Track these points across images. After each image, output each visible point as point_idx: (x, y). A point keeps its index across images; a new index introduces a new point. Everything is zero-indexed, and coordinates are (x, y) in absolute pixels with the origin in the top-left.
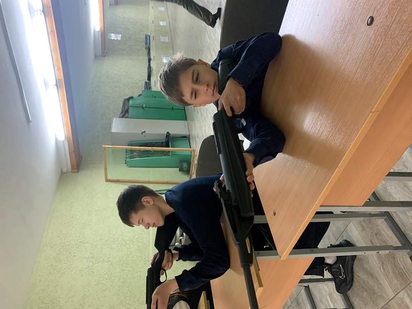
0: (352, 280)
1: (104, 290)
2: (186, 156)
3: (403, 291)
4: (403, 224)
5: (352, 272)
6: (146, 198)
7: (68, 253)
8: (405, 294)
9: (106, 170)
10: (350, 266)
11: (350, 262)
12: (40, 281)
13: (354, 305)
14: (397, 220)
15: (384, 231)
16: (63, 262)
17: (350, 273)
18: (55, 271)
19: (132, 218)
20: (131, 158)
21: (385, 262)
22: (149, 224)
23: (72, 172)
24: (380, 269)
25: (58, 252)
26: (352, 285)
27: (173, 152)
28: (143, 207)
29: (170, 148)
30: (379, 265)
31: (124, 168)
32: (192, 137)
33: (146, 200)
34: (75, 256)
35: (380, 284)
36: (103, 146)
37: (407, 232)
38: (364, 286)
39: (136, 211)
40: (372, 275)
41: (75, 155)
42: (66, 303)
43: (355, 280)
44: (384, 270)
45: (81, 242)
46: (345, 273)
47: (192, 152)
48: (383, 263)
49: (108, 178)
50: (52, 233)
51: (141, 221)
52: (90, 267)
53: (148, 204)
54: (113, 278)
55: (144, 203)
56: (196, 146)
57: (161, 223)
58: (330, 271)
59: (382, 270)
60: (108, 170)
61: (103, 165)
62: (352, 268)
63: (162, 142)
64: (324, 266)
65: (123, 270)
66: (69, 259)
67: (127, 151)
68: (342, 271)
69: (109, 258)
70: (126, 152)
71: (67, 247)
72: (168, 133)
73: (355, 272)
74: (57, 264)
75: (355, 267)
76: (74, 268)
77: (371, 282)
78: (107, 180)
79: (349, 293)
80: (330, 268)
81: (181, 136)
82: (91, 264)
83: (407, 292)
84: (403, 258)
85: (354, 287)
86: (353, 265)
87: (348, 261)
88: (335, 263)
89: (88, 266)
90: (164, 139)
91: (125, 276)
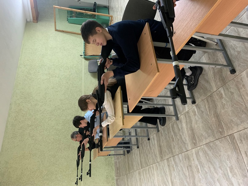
0: (197, 85)
1: (56, 92)
2: (106, 20)
3: (222, 87)
4: (231, 55)
5: (198, 81)
6: (98, 28)
7: (35, 70)
8: (222, 89)
9: (55, 23)
10: (197, 78)
11: (198, 76)
12: (20, 83)
13: (194, 96)
14: (229, 53)
15: (220, 59)
16: (32, 75)
17: (196, 81)
18: (28, 79)
19: (90, 38)
20: (71, 17)
21: (216, 75)
22: (98, 43)
23: (34, 22)
24: (213, 78)
25: (29, 69)
26: (196, 87)
27: (98, 16)
28: (96, 33)
29: (96, 13)
30: (213, 76)
31: (67, 23)
32: (111, 8)
33: (98, 29)
34: (39, 72)
35: (211, 85)
36: (54, 6)
37: (232, 59)
38: (202, 87)
39: (92, 35)
40: (207, 82)
41: (35, 10)
42: (36, 96)
43: (198, 84)
44: (215, 79)
45: (42, 65)
46: (194, 81)
47: (110, 18)
48: (215, 75)
49: (57, 29)
50: (24, 58)
51: (94, 41)
52: (48, 79)
53: (99, 32)
54: (62, 86)
55: (97, 31)
56: (113, 13)
57: (105, 44)
58: (187, 80)
59: (214, 79)
60: (56, 24)
61: (54, 20)
62: (198, 79)
63: (91, 9)
64: (184, 76)
65: (67, 83)
66: (36, 73)
67: (68, 11)
68: (193, 79)
69: (59, 75)
70: (68, 13)
71: (34, 67)
72: (95, 2)
73: (199, 80)
74: (29, 75)
75: (199, 78)
76: (39, 78)
77: (206, 85)
78: (56, 30)
79: (194, 91)
80: (188, 78)
81: (103, 6)
82: (48, 77)
83: (223, 88)
84: (226, 72)
85: (197, 88)
86: (199, 77)
87: (197, 75)
88: (190, 76)
89: (47, 79)
90: (92, 7)
91: (68, 85)
